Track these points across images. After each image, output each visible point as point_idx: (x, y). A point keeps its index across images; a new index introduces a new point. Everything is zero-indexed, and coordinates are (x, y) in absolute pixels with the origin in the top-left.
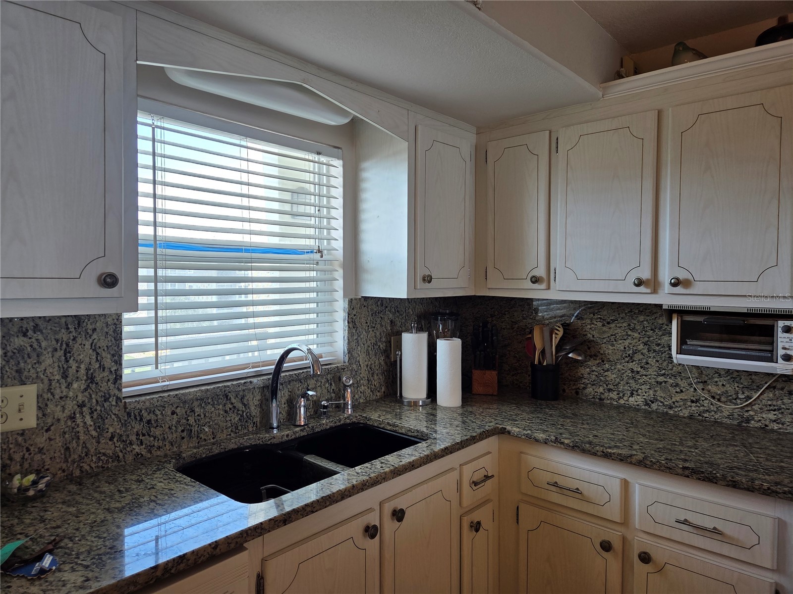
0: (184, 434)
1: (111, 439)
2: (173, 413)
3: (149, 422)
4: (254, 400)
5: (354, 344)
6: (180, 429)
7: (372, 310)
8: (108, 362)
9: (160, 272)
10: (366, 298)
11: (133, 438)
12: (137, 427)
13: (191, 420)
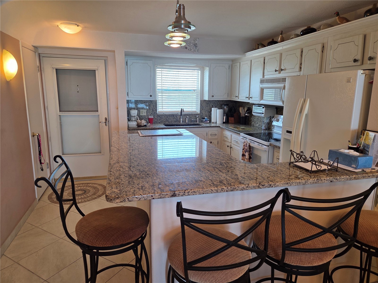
0: (166, 121)
1: (156, 119)
2: (165, 117)
3: (161, 118)
4: (178, 117)
5: (201, 110)
6: (166, 120)
7: (207, 103)
8: (155, 108)
9: (163, 94)
10: (205, 100)
11: (159, 119)
12: (159, 118)
13: (167, 119)
